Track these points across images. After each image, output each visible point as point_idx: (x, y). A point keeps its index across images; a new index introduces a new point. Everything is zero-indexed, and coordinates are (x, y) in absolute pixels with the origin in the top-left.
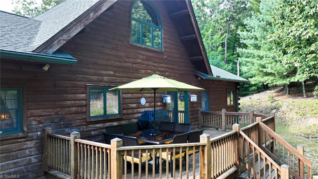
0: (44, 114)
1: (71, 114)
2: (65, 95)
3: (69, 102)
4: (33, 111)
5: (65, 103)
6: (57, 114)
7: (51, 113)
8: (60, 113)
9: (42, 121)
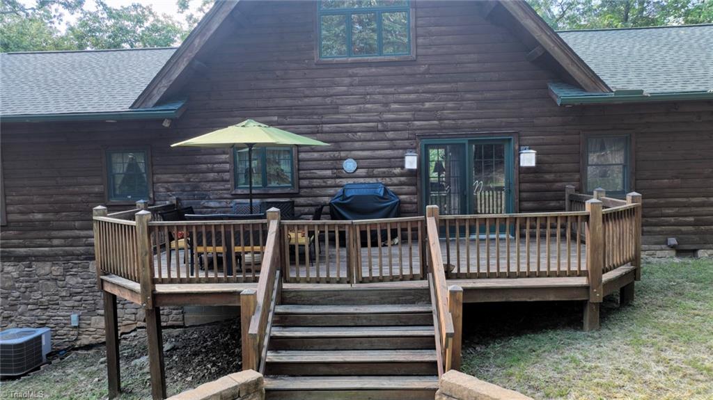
0: (172, 180)
1: (209, 181)
2: (198, 157)
3: (204, 166)
4: (159, 176)
5: (199, 167)
6: (188, 180)
7: (181, 180)
8: (192, 180)
9: (171, 188)
